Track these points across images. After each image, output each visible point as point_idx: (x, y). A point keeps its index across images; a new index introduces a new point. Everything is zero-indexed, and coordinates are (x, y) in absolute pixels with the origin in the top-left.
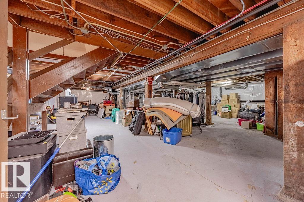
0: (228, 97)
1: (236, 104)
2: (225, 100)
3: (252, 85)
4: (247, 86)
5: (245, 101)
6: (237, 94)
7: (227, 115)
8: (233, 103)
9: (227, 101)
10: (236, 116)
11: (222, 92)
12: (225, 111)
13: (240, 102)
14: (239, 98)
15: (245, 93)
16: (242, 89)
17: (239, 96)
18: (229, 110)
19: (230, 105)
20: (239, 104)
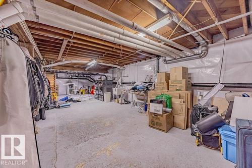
0: (168, 76)
1: (184, 93)
2: (162, 84)
3: (221, 48)
4: (207, 50)
5: (211, 86)
6: (185, 70)
7: (160, 122)
8: (177, 90)
9: (166, 84)
10: (183, 125)
11: (160, 68)
12: (156, 110)
13: (192, 86)
14: (190, 78)
15: (202, 67)
16: (196, 58)
17: (190, 74)
18: (167, 107)
19: (170, 93)
20: (189, 93)
